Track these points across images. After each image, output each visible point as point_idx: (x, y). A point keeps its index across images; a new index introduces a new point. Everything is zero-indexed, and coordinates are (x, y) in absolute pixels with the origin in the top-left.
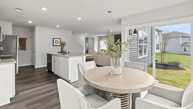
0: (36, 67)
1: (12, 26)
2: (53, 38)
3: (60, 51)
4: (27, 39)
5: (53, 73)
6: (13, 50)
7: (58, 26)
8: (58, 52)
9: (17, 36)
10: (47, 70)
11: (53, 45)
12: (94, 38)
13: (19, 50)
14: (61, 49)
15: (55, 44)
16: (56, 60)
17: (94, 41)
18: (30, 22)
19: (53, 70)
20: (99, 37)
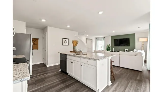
0: (48, 66)
1: (26, 27)
2: (63, 38)
3: (73, 51)
4: (39, 39)
5: (67, 74)
6: (27, 49)
7: (68, 26)
8: (70, 52)
9: (30, 35)
10: (60, 70)
11: (63, 45)
12: (92, 39)
13: (32, 50)
14: (74, 48)
15: (64, 44)
16: (72, 61)
17: (92, 42)
18: (43, 20)
19: (68, 72)
20: (96, 38)
